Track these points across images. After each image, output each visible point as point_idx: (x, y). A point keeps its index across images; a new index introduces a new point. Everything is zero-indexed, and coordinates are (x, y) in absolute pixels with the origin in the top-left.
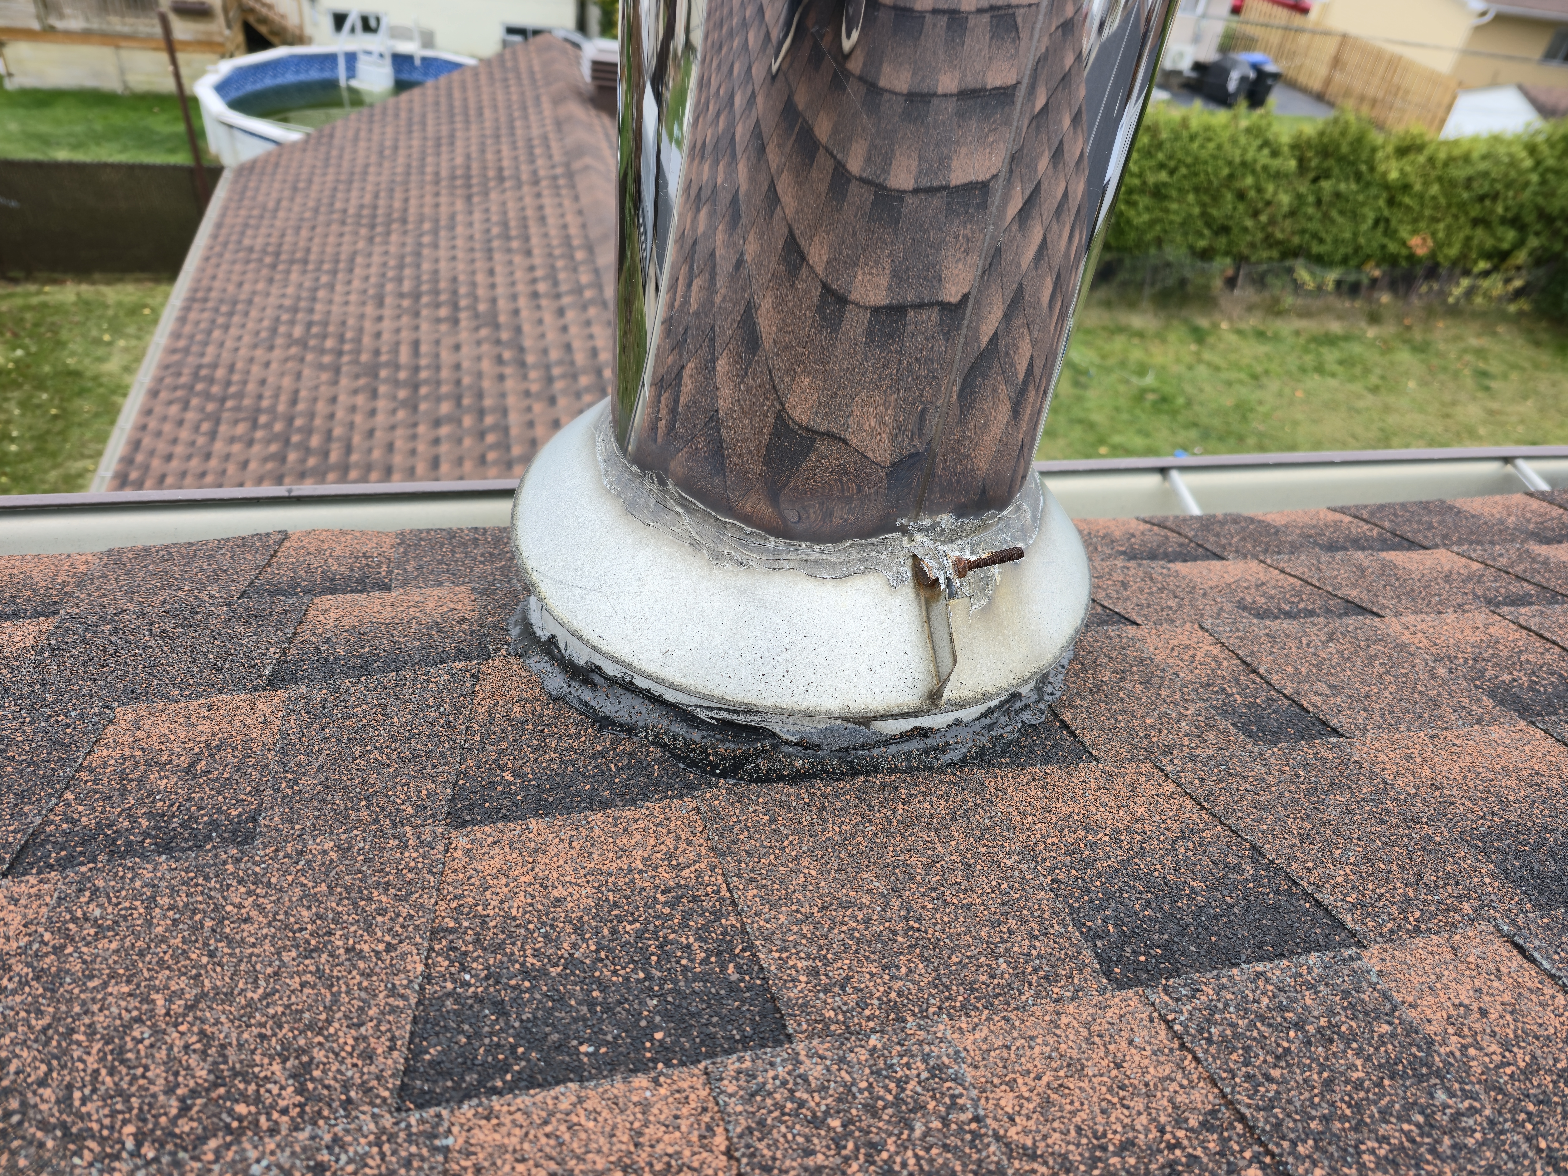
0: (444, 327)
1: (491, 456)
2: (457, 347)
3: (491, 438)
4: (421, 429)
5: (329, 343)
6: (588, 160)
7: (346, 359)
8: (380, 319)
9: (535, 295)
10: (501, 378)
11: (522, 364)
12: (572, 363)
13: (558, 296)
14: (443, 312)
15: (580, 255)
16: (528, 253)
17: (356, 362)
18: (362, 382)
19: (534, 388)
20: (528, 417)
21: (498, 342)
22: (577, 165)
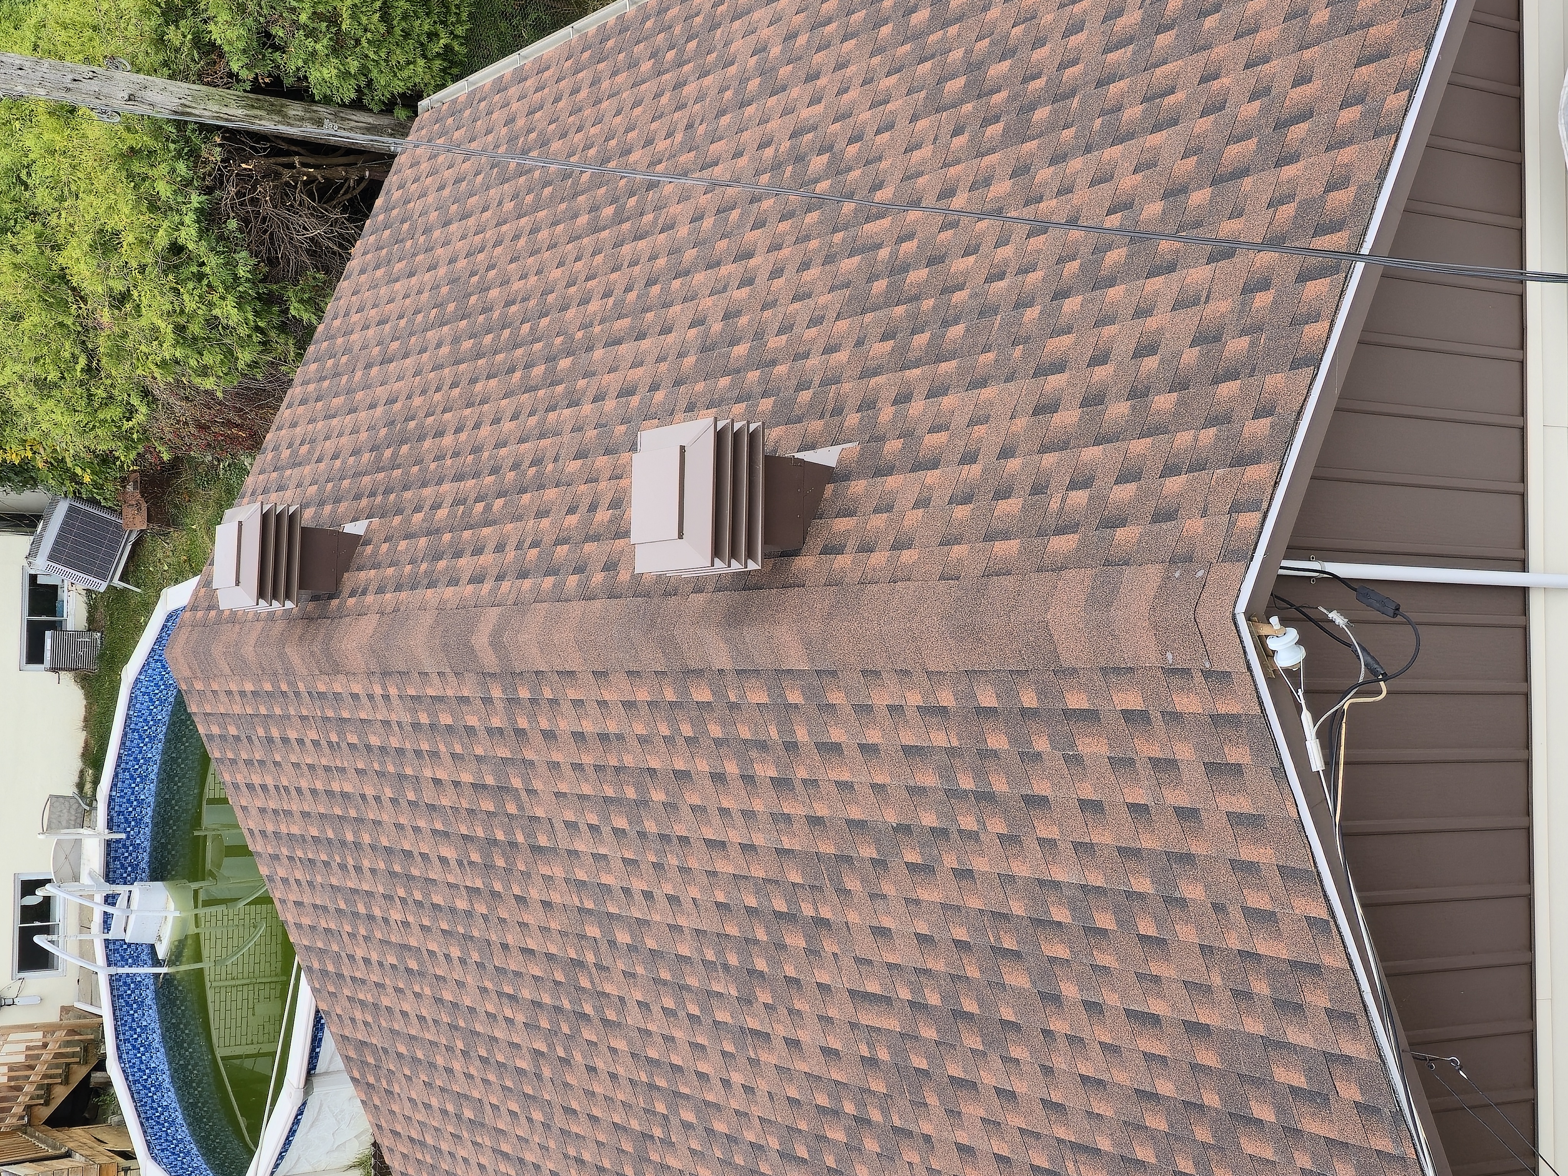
0: (829, 946)
1: (1147, 928)
2: (881, 932)
3: (1105, 920)
4: (1059, 1026)
5: (837, 1135)
6: (481, 640)
7: (876, 1116)
8: (793, 1044)
9: (781, 784)
10: (964, 874)
11: (939, 833)
12: (951, 752)
13: (791, 747)
14: (796, 940)
15: (702, 694)
16: (682, 776)
17: (886, 1102)
18: (932, 1100)
19: (997, 826)
20: (1065, 847)
21: (880, 864)
22: (489, 660)
